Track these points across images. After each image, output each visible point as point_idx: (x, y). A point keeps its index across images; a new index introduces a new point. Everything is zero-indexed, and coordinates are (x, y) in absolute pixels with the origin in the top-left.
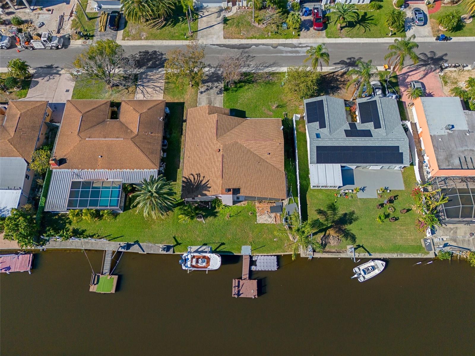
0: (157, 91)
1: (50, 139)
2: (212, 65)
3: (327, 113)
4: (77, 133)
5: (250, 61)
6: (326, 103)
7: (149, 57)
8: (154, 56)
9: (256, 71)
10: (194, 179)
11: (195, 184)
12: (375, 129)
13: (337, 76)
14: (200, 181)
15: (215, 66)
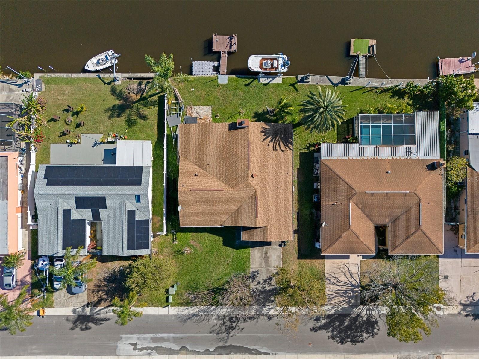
0: (334, 277)
1: (453, 206)
2: (266, 318)
3: (124, 231)
4: (422, 201)
5: (216, 325)
6: (124, 245)
7: (349, 333)
8: (343, 334)
9: (209, 308)
10: (279, 145)
11: (278, 139)
12: (71, 210)
13: (106, 300)
14: (273, 141)
15: (262, 317)
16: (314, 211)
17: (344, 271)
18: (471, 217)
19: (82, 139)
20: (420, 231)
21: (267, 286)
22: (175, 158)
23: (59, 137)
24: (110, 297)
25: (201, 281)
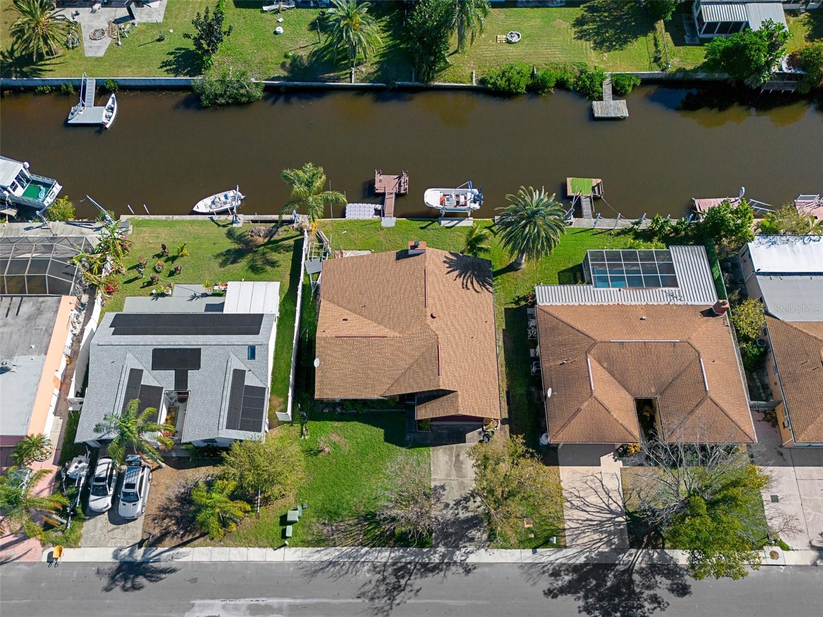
2: (461, 570)
3: (224, 398)
5: (370, 582)
6: (221, 420)
9: (357, 551)
11: (470, 275)
12: (143, 370)
14: (462, 277)
15: (453, 568)
16: (533, 389)
17: (593, 486)
18: (788, 386)
19: (174, 291)
20: (708, 399)
21: (461, 512)
22: (313, 314)
23: (141, 288)
24: (182, 528)
25: (344, 501)
